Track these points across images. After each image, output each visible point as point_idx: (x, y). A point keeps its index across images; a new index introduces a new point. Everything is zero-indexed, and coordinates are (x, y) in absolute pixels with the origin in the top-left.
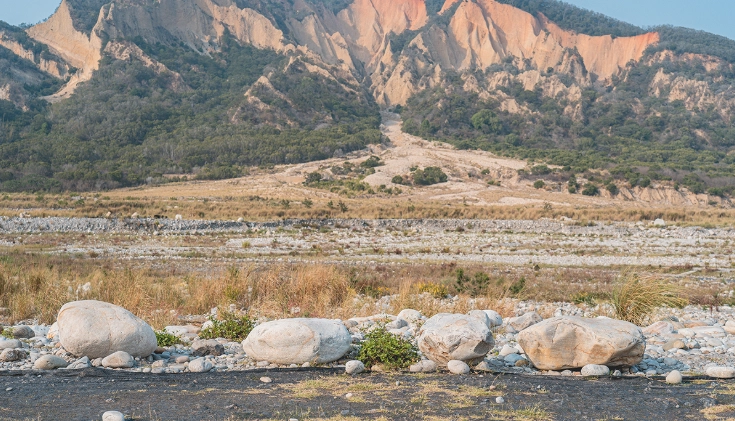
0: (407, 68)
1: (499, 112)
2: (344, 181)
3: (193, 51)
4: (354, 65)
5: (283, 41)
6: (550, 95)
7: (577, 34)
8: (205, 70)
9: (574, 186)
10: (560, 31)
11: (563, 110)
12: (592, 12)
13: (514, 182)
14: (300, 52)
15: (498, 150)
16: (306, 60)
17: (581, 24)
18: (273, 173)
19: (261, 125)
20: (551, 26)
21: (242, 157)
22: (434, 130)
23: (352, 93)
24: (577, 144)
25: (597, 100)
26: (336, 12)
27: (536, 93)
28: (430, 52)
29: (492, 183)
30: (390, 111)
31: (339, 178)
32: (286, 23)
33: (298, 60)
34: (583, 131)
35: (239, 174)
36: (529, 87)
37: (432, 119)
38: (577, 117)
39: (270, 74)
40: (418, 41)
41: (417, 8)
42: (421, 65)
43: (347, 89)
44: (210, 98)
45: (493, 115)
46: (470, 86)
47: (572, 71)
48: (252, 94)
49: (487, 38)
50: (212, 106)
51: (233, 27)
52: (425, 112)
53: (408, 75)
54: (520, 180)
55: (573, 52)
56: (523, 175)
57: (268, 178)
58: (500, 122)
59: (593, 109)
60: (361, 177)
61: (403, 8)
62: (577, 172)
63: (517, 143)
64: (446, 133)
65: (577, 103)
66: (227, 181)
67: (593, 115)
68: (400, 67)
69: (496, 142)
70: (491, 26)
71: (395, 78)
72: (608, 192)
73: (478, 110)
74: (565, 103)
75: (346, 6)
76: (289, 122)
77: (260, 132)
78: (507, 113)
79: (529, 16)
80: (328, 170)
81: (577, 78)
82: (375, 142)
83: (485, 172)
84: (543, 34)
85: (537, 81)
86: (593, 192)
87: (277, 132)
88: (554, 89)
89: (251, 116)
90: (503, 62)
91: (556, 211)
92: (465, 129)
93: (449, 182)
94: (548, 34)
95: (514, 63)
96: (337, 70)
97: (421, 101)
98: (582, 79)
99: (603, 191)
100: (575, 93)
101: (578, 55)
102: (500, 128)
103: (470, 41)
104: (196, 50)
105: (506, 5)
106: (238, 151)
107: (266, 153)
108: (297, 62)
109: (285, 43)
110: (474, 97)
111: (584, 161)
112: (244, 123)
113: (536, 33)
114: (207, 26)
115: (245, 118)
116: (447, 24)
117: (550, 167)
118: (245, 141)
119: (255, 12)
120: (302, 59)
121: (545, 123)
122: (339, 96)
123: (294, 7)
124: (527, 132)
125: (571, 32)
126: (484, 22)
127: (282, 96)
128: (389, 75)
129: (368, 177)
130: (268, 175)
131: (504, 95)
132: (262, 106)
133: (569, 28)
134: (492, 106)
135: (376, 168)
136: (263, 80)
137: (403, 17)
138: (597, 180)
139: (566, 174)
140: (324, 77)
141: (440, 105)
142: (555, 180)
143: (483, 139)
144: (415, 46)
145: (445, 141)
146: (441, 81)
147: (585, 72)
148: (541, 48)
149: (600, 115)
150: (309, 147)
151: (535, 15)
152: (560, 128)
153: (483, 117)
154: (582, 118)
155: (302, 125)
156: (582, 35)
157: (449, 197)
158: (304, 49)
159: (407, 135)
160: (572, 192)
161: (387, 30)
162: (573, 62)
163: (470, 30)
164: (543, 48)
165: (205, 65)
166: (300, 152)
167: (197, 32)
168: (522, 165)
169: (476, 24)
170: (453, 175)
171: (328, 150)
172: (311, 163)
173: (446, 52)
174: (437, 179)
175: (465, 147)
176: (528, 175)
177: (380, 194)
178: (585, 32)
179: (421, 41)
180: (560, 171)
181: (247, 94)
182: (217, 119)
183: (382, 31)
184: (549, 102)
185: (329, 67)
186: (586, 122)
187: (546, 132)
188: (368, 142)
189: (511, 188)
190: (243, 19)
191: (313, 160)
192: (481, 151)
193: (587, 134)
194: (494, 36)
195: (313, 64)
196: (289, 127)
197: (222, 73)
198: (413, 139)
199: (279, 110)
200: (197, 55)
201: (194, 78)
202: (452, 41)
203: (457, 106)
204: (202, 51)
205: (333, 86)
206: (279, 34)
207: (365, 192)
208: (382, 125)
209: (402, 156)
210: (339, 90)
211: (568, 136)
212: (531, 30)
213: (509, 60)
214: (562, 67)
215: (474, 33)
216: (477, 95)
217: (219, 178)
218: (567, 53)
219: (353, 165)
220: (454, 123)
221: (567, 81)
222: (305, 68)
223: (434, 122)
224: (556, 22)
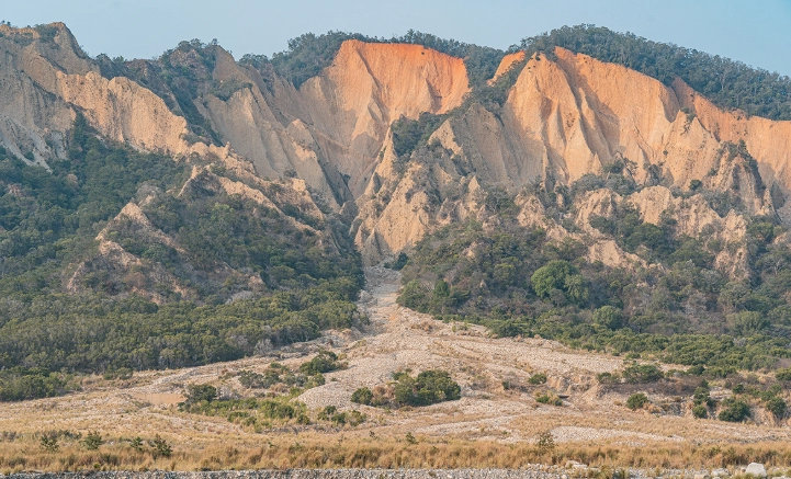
0: (419, 185)
1: (584, 265)
2: (260, 401)
3: (15, 158)
4: (329, 181)
5: (186, 138)
6: (689, 233)
7: (748, 118)
8: (36, 195)
9: (704, 404)
10: (716, 113)
11: (713, 259)
12: (776, 75)
13: (590, 398)
14: (213, 157)
15: (575, 336)
16: (221, 172)
17: (755, 98)
18: (128, 386)
19: (122, 296)
20: (700, 103)
21: (73, 358)
22: (459, 301)
23: (309, 233)
24: (731, 325)
25: (776, 241)
26: (298, 84)
27: (664, 229)
28: (468, 154)
29: (545, 401)
30: (387, 266)
31: (251, 393)
32: (197, 103)
33: (206, 172)
34: (743, 299)
35: (60, 389)
36: (652, 217)
37: (457, 280)
38: (738, 272)
39: (149, 198)
40: (445, 134)
41: (450, 73)
42: (446, 178)
43: (300, 226)
44: (36, 246)
45: (572, 272)
46: (530, 215)
47: (736, 188)
48: (108, 238)
49: (577, 128)
50: (39, 262)
51: (92, 112)
52: (441, 266)
53: (421, 198)
54: (601, 394)
55: (738, 150)
56: (609, 383)
57: (113, 398)
58: (585, 285)
59: (767, 258)
60: (295, 392)
61: (424, 73)
62: (715, 376)
63: (616, 324)
64: (481, 307)
65: (738, 245)
66: (33, 403)
67: (769, 268)
68: (407, 183)
69: (577, 321)
70: (585, 104)
71: (397, 204)
72: (770, 414)
73: (543, 261)
74: (718, 247)
75: (317, 71)
76: (178, 290)
77: (117, 308)
78: (599, 266)
79: (657, 85)
80: (235, 380)
81: (746, 199)
82: (340, 325)
83: (539, 380)
84: (682, 118)
85: (665, 207)
86: (740, 414)
87: (151, 309)
88: (696, 220)
89: (104, 279)
90: (606, 170)
91: (561, 450)
92: (518, 298)
93: (463, 401)
94: (690, 119)
95: (625, 173)
96: (280, 190)
97: (437, 245)
98: (756, 201)
99: (761, 412)
100: (734, 227)
101: (746, 156)
102: (585, 295)
103: (545, 133)
104: (20, 156)
105: (612, 66)
106: (68, 346)
107: (123, 349)
108: (203, 177)
109: (190, 141)
110: (537, 237)
111: (734, 355)
112: (88, 293)
113: (670, 117)
114: (43, 111)
115: (93, 283)
116: (501, 101)
117: (666, 368)
118: (82, 325)
119: (134, 83)
120: (215, 170)
121: (673, 286)
122: (282, 239)
123: (215, 75)
124: (637, 303)
125: (736, 113)
126: (572, 97)
127: (168, 240)
128: (387, 199)
129: (309, 392)
130: (117, 391)
131: (596, 233)
132: (125, 259)
133: (733, 106)
134: (571, 255)
135: (328, 376)
136: (131, 210)
137: (425, 90)
138: (750, 392)
139: (693, 381)
140: (255, 204)
141: (470, 254)
142: (668, 392)
143: (550, 316)
144: (438, 144)
145: (477, 321)
146: (478, 207)
147: (760, 188)
148: (678, 145)
149: (781, 268)
150: (207, 337)
151: (667, 82)
152: (699, 294)
153: (554, 274)
154: (746, 275)
155: (202, 294)
156: (756, 120)
157: (455, 428)
158: (222, 152)
159: (406, 312)
160: (701, 415)
161: (394, 116)
162: (737, 170)
163: (545, 112)
164: (683, 144)
165: (35, 184)
166: (187, 345)
167: (25, 122)
168: (613, 364)
169: (555, 102)
170: (474, 387)
171: (243, 341)
172: (207, 367)
173: (499, 154)
174: (441, 394)
175: (511, 332)
176: (618, 383)
177: (322, 423)
178: (763, 113)
179: (451, 136)
180: (682, 374)
181: (100, 237)
182: (42, 284)
183: (385, 117)
184: (688, 244)
185: (267, 184)
186: (756, 282)
187: (675, 302)
188: (327, 325)
189: (581, 409)
190: (112, 97)
191: (213, 361)
192: (541, 340)
193: (751, 305)
194: (591, 122)
195: (234, 179)
196: (178, 297)
197: (67, 198)
198: (415, 318)
199: (158, 267)
200: (21, 165)
201: (10, 209)
202: (510, 132)
203: (504, 254)
204: (31, 158)
205: (273, 221)
206: (179, 125)
207: (291, 421)
208: (363, 293)
209: (387, 352)
210: (282, 228)
211: (716, 310)
212: (659, 111)
213: (617, 169)
214: (718, 179)
215: (553, 118)
216: (543, 234)
217: (20, 398)
218: (727, 153)
219: (286, 369)
220: (497, 287)
221: (723, 204)
222: (219, 187)
223: (459, 286)
224: (707, 95)
